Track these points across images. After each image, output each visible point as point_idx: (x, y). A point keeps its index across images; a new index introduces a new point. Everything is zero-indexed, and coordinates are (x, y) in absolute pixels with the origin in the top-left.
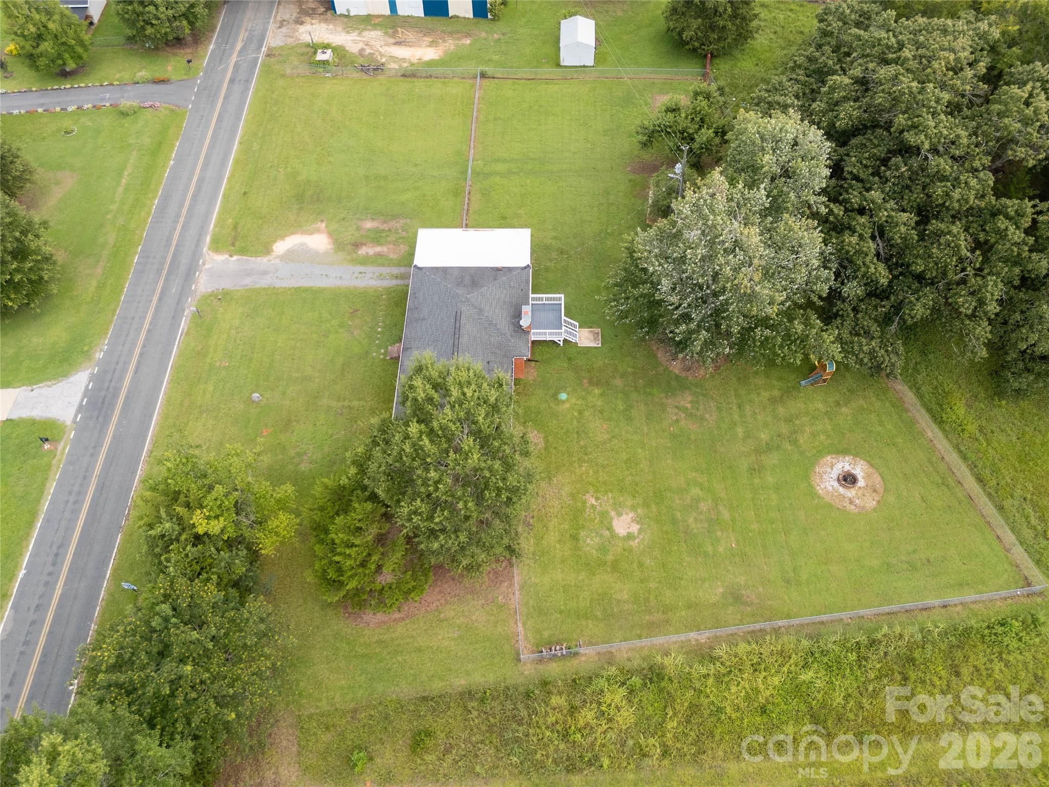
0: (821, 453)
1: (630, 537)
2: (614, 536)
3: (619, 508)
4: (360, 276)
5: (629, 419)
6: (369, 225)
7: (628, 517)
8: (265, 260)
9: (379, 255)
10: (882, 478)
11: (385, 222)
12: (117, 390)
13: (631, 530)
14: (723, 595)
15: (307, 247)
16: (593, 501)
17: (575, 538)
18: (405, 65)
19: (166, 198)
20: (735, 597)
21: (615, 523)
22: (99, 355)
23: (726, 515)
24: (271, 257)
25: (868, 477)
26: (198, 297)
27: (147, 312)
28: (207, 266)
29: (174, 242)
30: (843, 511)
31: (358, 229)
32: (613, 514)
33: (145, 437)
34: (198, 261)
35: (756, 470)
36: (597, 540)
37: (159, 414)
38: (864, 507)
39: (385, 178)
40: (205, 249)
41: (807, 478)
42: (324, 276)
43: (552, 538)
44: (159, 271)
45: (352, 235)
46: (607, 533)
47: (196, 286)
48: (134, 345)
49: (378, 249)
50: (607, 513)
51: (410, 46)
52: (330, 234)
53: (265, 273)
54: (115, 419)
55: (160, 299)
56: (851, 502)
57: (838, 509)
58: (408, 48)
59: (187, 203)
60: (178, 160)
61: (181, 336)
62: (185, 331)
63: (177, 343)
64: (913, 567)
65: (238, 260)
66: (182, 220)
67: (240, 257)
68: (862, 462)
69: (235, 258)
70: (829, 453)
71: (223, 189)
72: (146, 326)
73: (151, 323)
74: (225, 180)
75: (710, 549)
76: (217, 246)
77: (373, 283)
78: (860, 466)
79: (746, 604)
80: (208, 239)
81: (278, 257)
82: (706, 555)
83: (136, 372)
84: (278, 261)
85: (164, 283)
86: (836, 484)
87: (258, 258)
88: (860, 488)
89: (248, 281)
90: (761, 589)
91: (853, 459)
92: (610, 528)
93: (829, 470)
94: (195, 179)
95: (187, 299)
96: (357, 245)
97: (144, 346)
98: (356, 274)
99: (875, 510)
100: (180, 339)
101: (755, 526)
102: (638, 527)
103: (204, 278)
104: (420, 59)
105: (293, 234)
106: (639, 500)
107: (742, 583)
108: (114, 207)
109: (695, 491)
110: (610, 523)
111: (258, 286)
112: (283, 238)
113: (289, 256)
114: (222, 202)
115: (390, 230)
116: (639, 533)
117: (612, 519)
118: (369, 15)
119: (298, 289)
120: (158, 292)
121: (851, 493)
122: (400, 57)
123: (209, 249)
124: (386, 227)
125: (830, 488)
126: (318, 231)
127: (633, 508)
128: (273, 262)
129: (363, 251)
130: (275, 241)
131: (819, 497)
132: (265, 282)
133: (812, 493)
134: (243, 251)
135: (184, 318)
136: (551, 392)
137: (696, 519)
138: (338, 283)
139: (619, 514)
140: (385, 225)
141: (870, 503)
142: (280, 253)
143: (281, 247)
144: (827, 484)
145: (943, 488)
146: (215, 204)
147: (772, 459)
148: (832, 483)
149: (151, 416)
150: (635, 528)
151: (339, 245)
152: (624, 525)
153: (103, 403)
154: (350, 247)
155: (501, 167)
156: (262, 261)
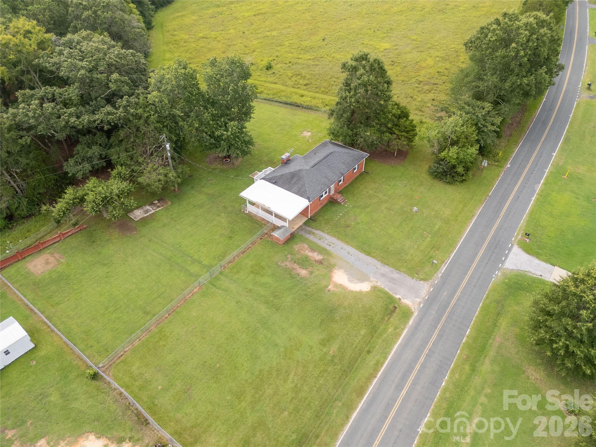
4: (331, 244)
6: (303, 272)
8: (379, 284)
9: (313, 250)
11: (293, 269)
15: (349, 278)
16: (311, 140)
19: (435, 383)
21: (309, 135)
22: (498, 273)
24: (374, 283)
26: (430, 281)
27: (465, 286)
28: (418, 300)
29: (437, 331)
31: (311, 273)
34: (423, 306)
37: (466, 230)
39: (267, 302)
40: (416, 314)
42: (351, 254)
44: (452, 312)
45: (318, 270)
47: (430, 290)
48: (476, 269)
49: (310, 254)
52: (330, 278)
53: (383, 275)
54: (490, 236)
55: (455, 291)
59: (418, 367)
61: (446, 263)
62: (443, 264)
63: (450, 260)
65: (396, 294)
66: (426, 351)
67: (394, 295)
69: (398, 296)
71: (385, 365)
72: (467, 278)
73: (464, 278)
74: (378, 376)
76: (407, 314)
77: (327, 237)
80: (411, 322)
81: (370, 281)
83: (476, 255)
84: (372, 279)
85: (451, 302)
87: (383, 287)
89: (396, 275)
92: (312, 134)
94: (404, 392)
95: (438, 283)
96: (320, 262)
97: (470, 266)
98: (333, 246)
100: (448, 261)
102: (303, 132)
103: (423, 293)
111: (391, 269)
112: (361, 292)
113: (363, 278)
114: (389, 353)
115: (295, 262)
119: (369, 254)
120: (456, 297)
123: (412, 313)
124: (295, 266)
126: (336, 285)
127: (300, 135)
128: (375, 280)
129: (319, 257)
130: (367, 293)
132: (386, 269)
134: (391, 299)
135: (442, 272)
138: (345, 246)
139: (306, 136)
140: (295, 267)
142: (367, 283)
143: (365, 287)
146: (395, 352)
150: (305, 132)
151: (330, 268)
153: (496, 247)
154: (325, 263)
155: (195, 269)
156: (381, 284)
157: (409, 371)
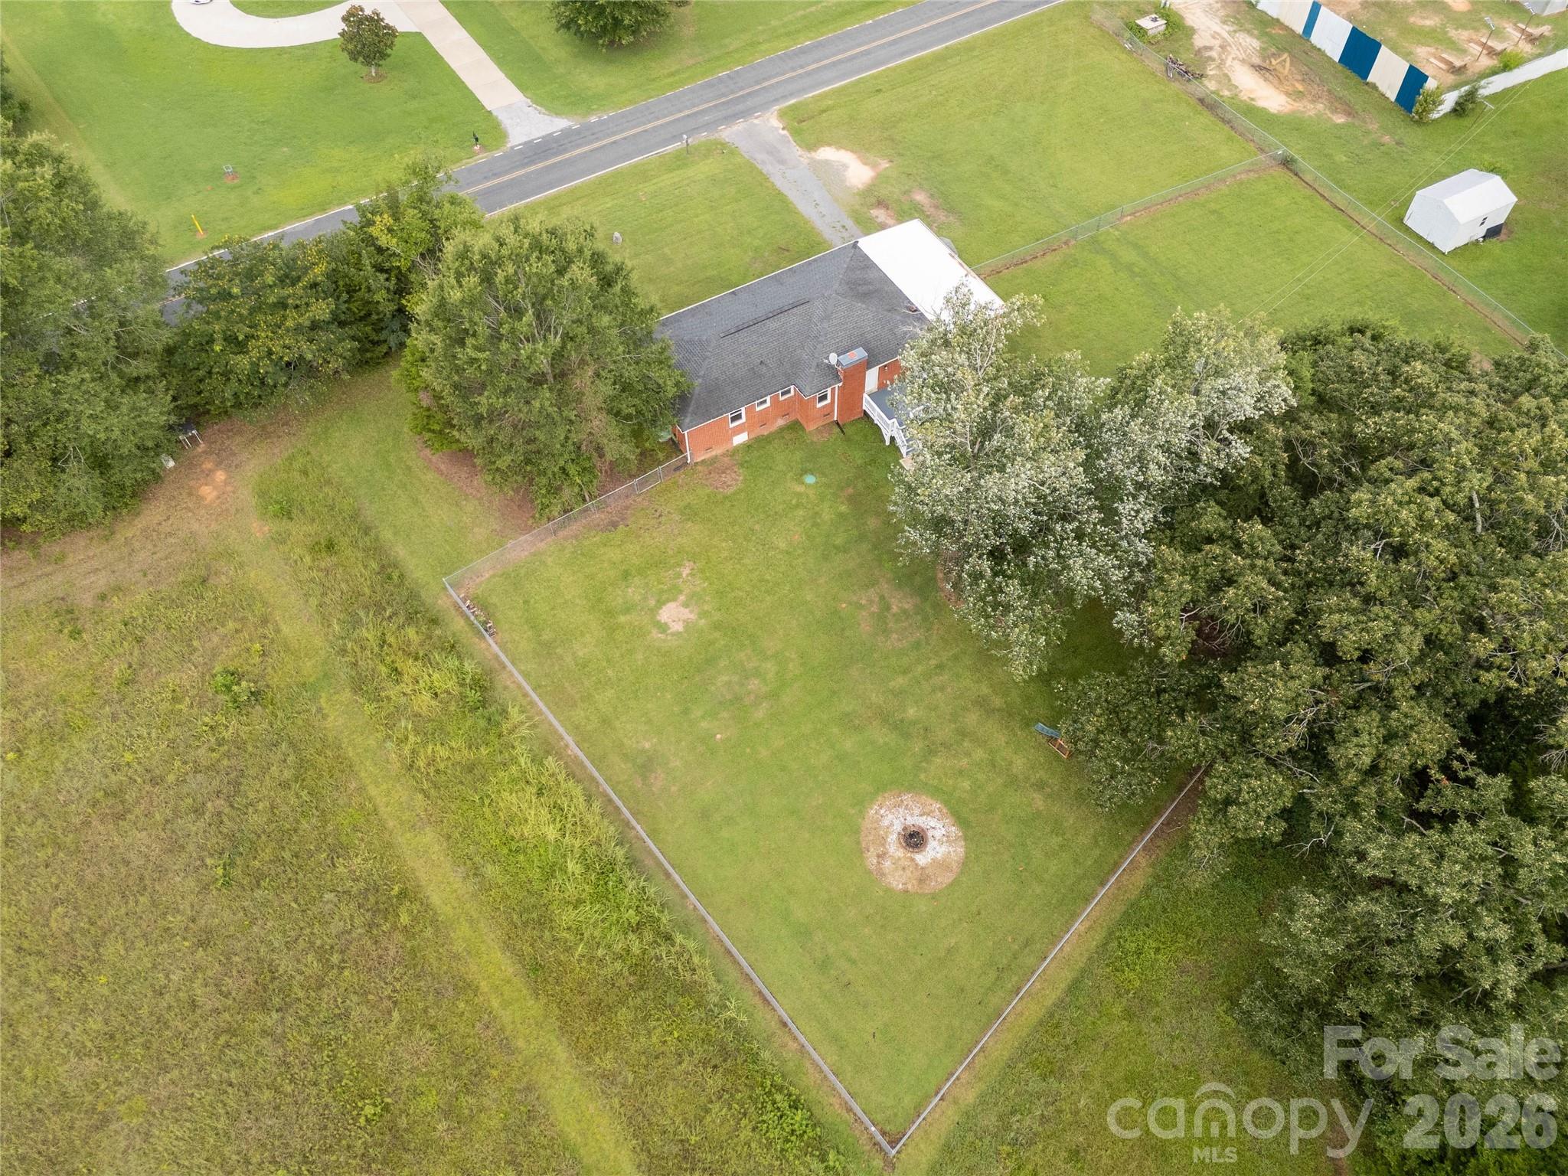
0: (936, 792)
1: (663, 628)
2: (654, 611)
3: (693, 600)
4: (840, 228)
5: (826, 557)
6: (920, 198)
7: (687, 614)
8: (800, 152)
10: (951, 885)
11: (936, 207)
12: (566, 151)
13: (671, 624)
14: (643, 751)
15: (844, 171)
16: (686, 572)
17: (626, 575)
18: (1226, 93)
19: (816, 47)
20: (646, 766)
21: (672, 605)
22: (594, 119)
23: (760, 714)
24: (806, 155)
25: (941, 865)
26: (712, 138)
28: (756, 121)
29: (765, 84)
30: (861, 852)
31: (906, 192)
32: (682, 598)
33: (528, 197)
34: (757, 112)
35: (849, 723)
36: (637, 597)
38: (883, 874)
39: (1005, 173)
40: (777, 107)
41: (881, 788)
42: (815, 203)
43: (615, 554)
44: (722, 95)
45: (892, 193)
46: (652, 603)
47: (725, 128)
48: (622, 131)
49: (891, 223)
50: (681, 592)
51: (1266, 80)
52: (878, 177)
53: (782, 162)
54: (533, 168)
55: (690, 115)
56: (881, 856)
57: (858, 843)
58: (1261, 81)
59: (824, 62)
60: (876, 24)
61: (655, 154)
62: (665, 153)
63: (646, 156)
64: (824, 965)
65: (784, 136)
66: (800, 72)
67: (788, 135)
68: (961, 850)
69: (785, 132)
70: (946, 803)
71: (866, 74)
72: (647, 127)
73: (656, 127)
74: (882, 68)
75: (697, 712)
76: (788, 112)
78: (951, 849)
79: (645, 778)
80: (793, 101)
81: (812, 159)
82: (686, 712)
83: (593, 151)
84: (806, 162)
85: (710, 107)
86: (898, 827)
87: (797, 147)
88: (913, 860)
89: (760, 157)
90: (674, 789)
91: (957, 838)
92: (661, 603)
93: (917, 812)
94: (861, 49)
95: (704, 132)
96: (881, 204)
97: (625, 139)
98: (839, 225)
99: (888, 890)
100: (652, 155)
101: (764, 753)
102: (681, 629)
103: (740, 127)
104: (1252, 99)
105: (852, 151)
106: (717, 616)
107: (672, 765)
108: (774, 23)
109: (770, 667)
110: (668, 600)
111: (760, 167)
112: (839, 145)
113: (822, 169)
114: (852, 82)
115: (928, 217)
116: (673, 634)
117: (675, 600)
118: (1278, 20)
119: (780, 195)
120: (696, 109)
121: (895, 848)
122: (1233, 82)
123: (779, 110)
124: (929, 210)
125: (886, 822)
126: (874, 166)
127: (703, 614)
128: (802, 159)
129: (878, 213)
130: (829, 145)
131: (862, 814)
132: (770, 168)
133: (861, 803)
134: (796, 133)
136: (810, 466)
137: (729, 683)
138: (814, 218)
139: (686, 605)
140: (932, 209)
141: (897, 882)
142: (818, 158)
143: (826, 153)
144: (890, 816)
145: (992, 974)
146: (843, 80)
147: (881, 735)
148: (896, 822)
149: (552, 188)
150: (678, 627)
151: (868, 191)
152: (674, 615)
153: (544, 151)
154: (873, 200)
155: (1128, 255)
156: (795, 152)
157: (840, 62)
